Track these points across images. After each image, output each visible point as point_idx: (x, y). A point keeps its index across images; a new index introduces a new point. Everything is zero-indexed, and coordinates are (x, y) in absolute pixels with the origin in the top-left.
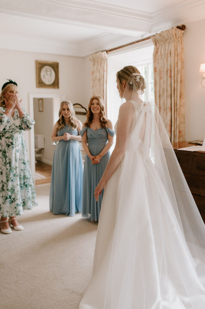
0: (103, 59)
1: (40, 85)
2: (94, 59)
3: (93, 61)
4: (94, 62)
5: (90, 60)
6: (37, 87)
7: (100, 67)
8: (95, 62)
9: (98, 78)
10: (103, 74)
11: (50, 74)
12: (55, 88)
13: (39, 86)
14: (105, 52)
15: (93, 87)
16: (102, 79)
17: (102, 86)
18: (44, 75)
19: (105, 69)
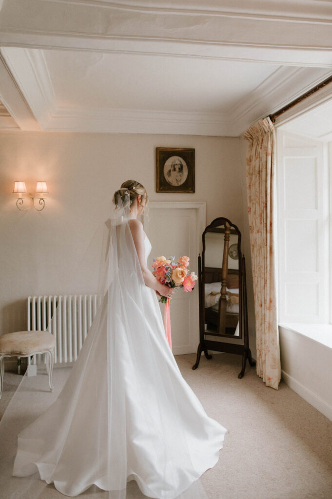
0: (265, 132)
1: (161, 188)
2: (251, 135)
3: (250, 139)
4: (251, 141)
5: (246, 137)
6: (157, 192)
7: (261, 148)
8: (253, 141)
9: (257, 168)
10: (265, 160)
11: (179, 169)
12: (189, 193)
13: (160, 190)
14: (269, 118)
15: (250, 186)
16: (264, 170)
17: (264, 182)
18: (170, 171)
19: (269, 151)
